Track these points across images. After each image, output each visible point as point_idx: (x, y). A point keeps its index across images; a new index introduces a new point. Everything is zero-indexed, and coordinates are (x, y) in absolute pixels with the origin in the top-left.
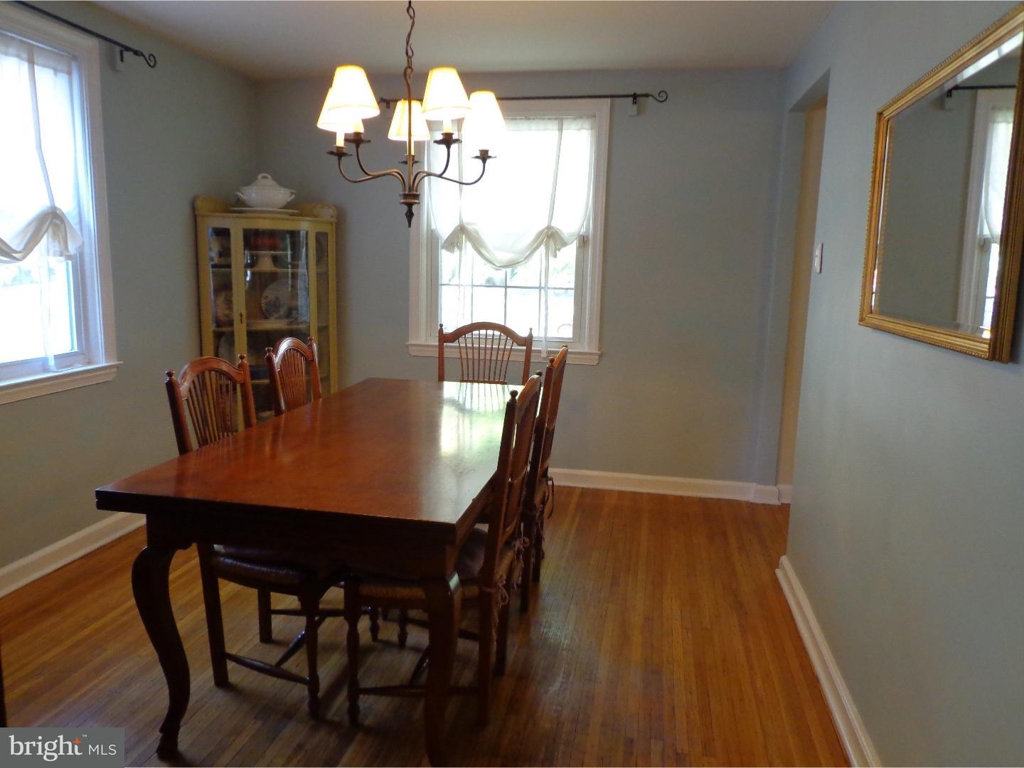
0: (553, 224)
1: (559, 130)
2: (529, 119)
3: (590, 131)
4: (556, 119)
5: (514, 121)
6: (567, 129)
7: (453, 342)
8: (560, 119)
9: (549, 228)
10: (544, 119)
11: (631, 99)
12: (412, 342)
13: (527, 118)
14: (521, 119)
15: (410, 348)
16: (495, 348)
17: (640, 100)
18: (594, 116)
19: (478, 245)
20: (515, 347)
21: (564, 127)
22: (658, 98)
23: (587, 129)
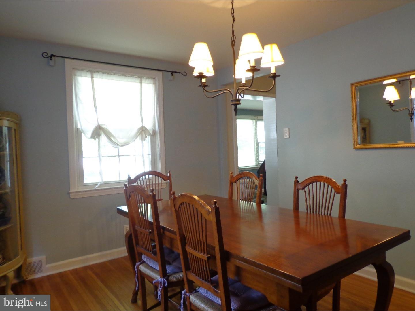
0: (144, 125)
1: (140, 83)
2: (127, 76)
3: (153, 85)
4: (139, 78)
5: (119, 76)
6: (144, 83)
7: (135, 183)
8: (140, 77)
9: (142, 127)
10: (133, 77)
11: (170, 73)
12: (72, 191)
13: (125, 76)
14: (123, 76)
15: (71, 194)
16: (154, 184)
17: (174, 74)
18: (154, 78)
19: (109, 135)
20: (163, 181)
21: (143, 82)
22: (183, 74)
23: (152, 84)
